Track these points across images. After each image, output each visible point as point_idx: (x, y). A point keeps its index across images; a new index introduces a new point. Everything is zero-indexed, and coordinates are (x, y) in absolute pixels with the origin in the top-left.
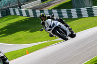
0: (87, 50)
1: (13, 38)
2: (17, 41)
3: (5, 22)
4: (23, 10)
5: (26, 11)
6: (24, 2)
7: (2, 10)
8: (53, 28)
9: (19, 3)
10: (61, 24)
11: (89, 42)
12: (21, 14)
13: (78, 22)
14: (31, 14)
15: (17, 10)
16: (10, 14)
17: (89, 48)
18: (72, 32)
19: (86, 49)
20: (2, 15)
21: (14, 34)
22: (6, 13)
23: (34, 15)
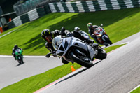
3: (45, 24)
4: (68, 3)
5: (72, 5)
7: (39, 6)
8: (66, 51)
12: (67, 11)
14: (81, 9)
15: (59, 4)
16: (50, 12)
20: (39, 15)
22: (44, 11)
23: (85, 9)
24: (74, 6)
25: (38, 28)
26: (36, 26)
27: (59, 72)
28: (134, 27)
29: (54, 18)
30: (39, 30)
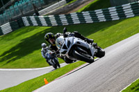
0: (127, 70)
1: (30, 60)
2: (37, 64)
4: (41, 17)
5: (45, 18)
6: (42, 5)
7: (12, 20)
9: (35, 7)
10: (81, 41)
11: (129, 58)
12: (40, 24)
13: (120, 26)
14: (54, 22)
15: (32, 18)
16: (24, 25)
17: (129, 67)
18: (99, 49)
19: (125, 69)
20: (12, 28)
21: (32, 54)
22: (17, 25)
23: (57, 23)
24: (47, 20)
25: (11, 42)
26: (9, 40)
27: (33, 85)
28: (107, 40)
29: (27, 32)
30: (12, 44)
